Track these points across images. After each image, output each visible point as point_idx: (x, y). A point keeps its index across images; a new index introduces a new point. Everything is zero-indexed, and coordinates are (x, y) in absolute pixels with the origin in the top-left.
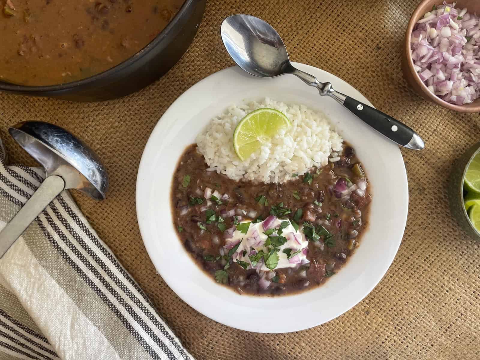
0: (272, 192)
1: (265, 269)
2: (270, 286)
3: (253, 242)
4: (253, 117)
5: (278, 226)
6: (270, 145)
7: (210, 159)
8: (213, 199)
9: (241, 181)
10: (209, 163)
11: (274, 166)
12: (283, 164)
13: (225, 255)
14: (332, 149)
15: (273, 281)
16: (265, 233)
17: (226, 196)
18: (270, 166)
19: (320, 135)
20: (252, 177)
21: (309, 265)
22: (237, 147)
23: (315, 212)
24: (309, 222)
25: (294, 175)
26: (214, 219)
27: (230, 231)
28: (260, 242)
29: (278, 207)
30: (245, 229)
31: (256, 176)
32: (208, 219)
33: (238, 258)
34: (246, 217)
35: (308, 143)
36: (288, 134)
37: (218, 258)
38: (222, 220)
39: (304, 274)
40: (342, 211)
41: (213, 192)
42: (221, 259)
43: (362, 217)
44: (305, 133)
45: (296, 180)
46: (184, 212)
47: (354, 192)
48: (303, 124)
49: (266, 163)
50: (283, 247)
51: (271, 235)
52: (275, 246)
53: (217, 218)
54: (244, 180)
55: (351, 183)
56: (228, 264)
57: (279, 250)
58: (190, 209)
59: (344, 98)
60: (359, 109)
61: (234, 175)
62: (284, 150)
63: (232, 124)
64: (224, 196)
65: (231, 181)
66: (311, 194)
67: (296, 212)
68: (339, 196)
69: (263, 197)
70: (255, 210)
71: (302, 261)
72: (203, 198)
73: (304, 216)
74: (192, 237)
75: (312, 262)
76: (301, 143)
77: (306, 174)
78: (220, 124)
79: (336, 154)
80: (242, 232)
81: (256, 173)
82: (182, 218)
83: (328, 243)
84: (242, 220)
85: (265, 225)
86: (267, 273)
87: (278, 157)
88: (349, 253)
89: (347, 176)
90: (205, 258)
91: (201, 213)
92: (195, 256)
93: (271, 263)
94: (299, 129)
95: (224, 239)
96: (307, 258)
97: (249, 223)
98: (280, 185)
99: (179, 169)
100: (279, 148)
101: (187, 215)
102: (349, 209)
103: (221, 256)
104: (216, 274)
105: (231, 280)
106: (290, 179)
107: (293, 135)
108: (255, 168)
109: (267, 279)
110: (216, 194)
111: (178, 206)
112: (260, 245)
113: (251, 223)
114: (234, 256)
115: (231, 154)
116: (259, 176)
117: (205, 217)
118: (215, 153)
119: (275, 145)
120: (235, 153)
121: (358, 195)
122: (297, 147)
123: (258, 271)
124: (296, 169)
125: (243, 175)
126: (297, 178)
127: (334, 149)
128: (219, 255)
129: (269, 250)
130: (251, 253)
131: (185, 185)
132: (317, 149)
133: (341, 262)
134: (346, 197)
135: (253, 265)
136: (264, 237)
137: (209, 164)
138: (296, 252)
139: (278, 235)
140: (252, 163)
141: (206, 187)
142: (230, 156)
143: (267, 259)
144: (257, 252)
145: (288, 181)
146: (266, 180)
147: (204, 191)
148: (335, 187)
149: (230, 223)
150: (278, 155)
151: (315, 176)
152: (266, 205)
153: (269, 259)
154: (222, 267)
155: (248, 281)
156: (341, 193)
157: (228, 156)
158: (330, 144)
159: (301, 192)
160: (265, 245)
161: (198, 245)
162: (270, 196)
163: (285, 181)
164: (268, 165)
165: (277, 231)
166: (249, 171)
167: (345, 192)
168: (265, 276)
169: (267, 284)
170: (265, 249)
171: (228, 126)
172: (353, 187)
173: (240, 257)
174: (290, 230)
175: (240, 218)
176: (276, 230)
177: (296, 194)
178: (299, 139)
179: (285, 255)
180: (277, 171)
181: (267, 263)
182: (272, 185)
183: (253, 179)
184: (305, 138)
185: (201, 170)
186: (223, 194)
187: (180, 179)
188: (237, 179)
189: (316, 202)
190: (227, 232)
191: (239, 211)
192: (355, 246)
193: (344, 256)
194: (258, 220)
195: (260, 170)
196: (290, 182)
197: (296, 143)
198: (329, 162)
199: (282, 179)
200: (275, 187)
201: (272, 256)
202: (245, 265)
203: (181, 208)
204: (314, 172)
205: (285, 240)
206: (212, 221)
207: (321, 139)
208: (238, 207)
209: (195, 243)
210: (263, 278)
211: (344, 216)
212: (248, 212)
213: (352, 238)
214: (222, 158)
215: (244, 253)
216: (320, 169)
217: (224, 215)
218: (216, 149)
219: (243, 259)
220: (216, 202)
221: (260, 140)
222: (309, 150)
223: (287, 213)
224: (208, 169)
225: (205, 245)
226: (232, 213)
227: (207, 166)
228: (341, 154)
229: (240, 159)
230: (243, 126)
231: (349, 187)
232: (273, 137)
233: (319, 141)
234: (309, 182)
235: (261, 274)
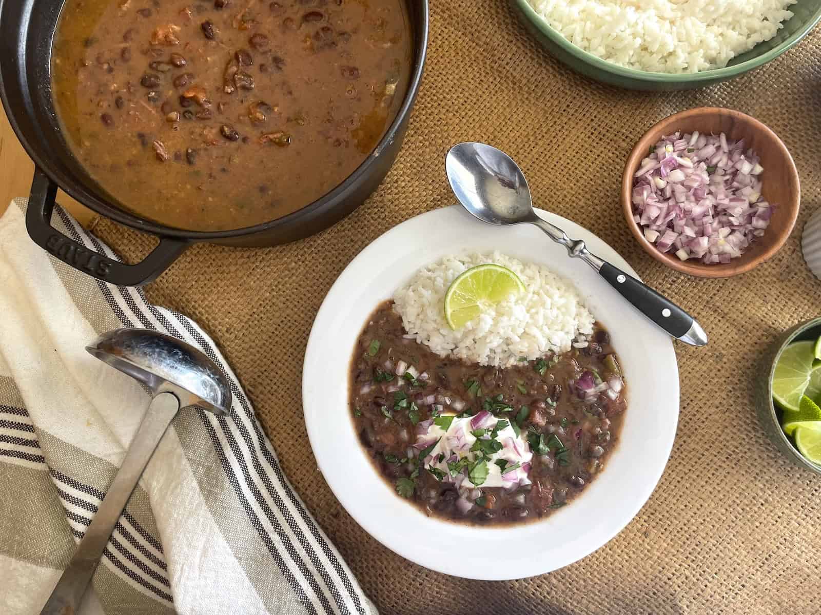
0: (488, 379)
1: (467, 484)
2: (472, 511)
3: (455, 442)
4: (475, 273)
5: (491, 426)
6: (493, 313)
7: (409, 322)
8: (407, 377)
9: (448, 356)
10: (407, 327)
11: (495, 342)
12: (509, 342)
13: (414, 457)
14: (578, 329)
15: (476, 503)
16: (474, 434)
17: (425, 375)
18: (490, 342)
19: (563, 310)
20: (463, 354)
21: (529, 488)
22: (449, 311)
23: (545, 413)
24: (536, 426)
25: (523, 359)
26: (405, 405)
27: (425, 424)
28: (465, 445)
29: (495, 400)
30: (445, 424)
31: (470, 353)
32: (396, 404)
33: (432, 463)
34: (448, 408)
35: (545, 317)
36: (520, 302)
37: (403, 461)
38: (416, 408)
39: (521, 499)
40: (585, 417)
41: (408, 367)
42: (407, 462)
43: (611, 429)
44: (543, 304)
45: (524, 367)
46: (366, 390)
47: (604, 393)
48: (541, 291)
49: (485, 338)
50: (495, 456)
51: (481, 437)
52: (485, 454)
53: (409, 404)
54: (452, 357)
55: (599, 380)
56: (417, 471)
57: (489, 460)
58: (373, 387)
59: (601, 264)
60: (619, 281)
61: (439, 348)
62: (512, 323)
63: (446, 280)
64: (422, 375)
65: (435, 356)
66: (542, 388)
67: (519, 411)
68: (582, 396)
69: (475, 384)
70: (463, 399)
71: (521, 480)
72: (393, 375)
73: (530, 415)
74: (372, 426)
75: (535, 483)
76: (536, 317)
77: (539, 360)
78: (430, 278)
79: (583, 338)
80: (442, 428)
81: (470, 349)
82: (363, 398)
83: (560, 459)
84: (443, 412)
85: (474, 422)
86: (471, 490)
87: (502, 331)
88: (589, 479)
89: (596, 370)
90: (386, 458)
91: (388, 394)
92: (373, 452)
93: (476, 475)
94: (536, 297)
95: (415, 435)
96: (529, 477)
97: (453, 417)
98: (501, 370)
99: (365, 332)
100: (505, 318)
101: (369, 394)
102: (594, 415)
103: (408, 459)
104: (398, 483)
105: (419, 493)
106: (515, 364)
107: (526, 303)
108: (469, 342)
109: (469, 499)
110: (412, 371)
111: (359, 379)
112: (465, 448)
113: (455, 419)
114: (426, 460)
115: (439, 319)
116: (473, 354)
117: (394, 400)
118: (418, 315)
119: (500, 314)
120: (445, 317)
121: (608, 397)
122: (530, 321)
123: (457, 485)
124: (525, 350)
125: (452, 350)
126: (526, 363)
127: (581, 331)
128: (406, 456)
129: (476, 457)
130: (450, 459)
131: (372, 353)
132: (556, 327)
133: (576, 488)
134: (591, 398)
135: (452, 476)
136: (472, 439)
137: (407, 329)
138: (515, 466)
139: (490, 438)
140: (466, 335)
141: (400, 359)
142: (438, 321)
143: (472, 470)
144: (459, 458)
145: (512, 366)
146: (483, 361)
147: (396, 365)
148: (577, 382)
149: (427, 413)
150: (503, 328)
151: (550, 364)
152: (478, 395)
153: (475, 470)
154: (407, 474)
155: (442, 498)
156: (585, 392)
157: (435, 321)
158: (576, 322)
159: (529, 383)
160: (471, 450)
161: (378, 438)
162: (485, 383)
163: (508, 366)
164: (488, 341)
165: (490, 433)
166: (462, 345)
167: (591, 391)
168: (466, 495)
169: (468, 506)
170: (470, 456)
171: (440, 282)
172: (603, 386)
173: (435, 464)
174: (507, 434)
175: (440, 408)
176: (489, 430)
177: (522, 385)
178: (533, 311)
179: (498, 468)
180: (498, 350)
181: (471, 475)
182: (489, 369)
183: (464, 356)
184: (542, 311)
185: (396, 336)
186: (421, 373)
187: (366, 344)
188: (443, 354)
189: (549, 400)
190: (421, 425)
191: (441, 399)
192: (598, 470)
193: (581, 481)
194: (465, 415)
195: (476, 346)
196: (516, 369)
197: (528, 315)
198: (572, 347)
199: (504, 362)
200: (494, 372)
201: (479, 466)
202: (440, 474)
203: (363, 384)
204: (550, 358)
205: (500, 446)
206: (402, 407)
207: (563, 314)
208: (439, 393)
209: (376, 434)
210: (463, 497)
211: (586, 425)
212: (453, 401)
213: (595, 457)
214: (427, 322)
215: (440, 458)
216: (559, 356)
217: (419, 402)
218: (420, 310)
219: (438, 466)
220: (411, 382)
221: (481, 306)
222: (545, 328)
223: (506, 409)
224: (405, 336)
225: (388, 439)
226: (430, 399)
227: (404, 332)
228: (589, 338)
229: (450, 326)
230: (460, 283)
231: (597, 385)
232: (498, 303)
233: (561, 317)
234: (542, 371)
235: (461, 491)
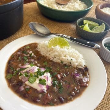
0: (50, 63)
2: (23, 91)
11: (57, 53)
13: (18, 70)
14: (80, 63)
15: (25, 89)
17: (35, 56)
21: (45, 94)
25: (62, 62)
31: (49, 55)
39: (40, 96)
40: (73, 83)
41: (32, 53)
42: (15, 71)
43: (80, 90)
46: (19, 53)
47: (81, 79)
50: (40, 77)
52: (38, 75)
53: (27, 59)
54: (44, 56)
56: (16, 74)
57: (38, 77)
58: (21, 53)
66: (64, 71)
67: (54, 73)
68: (75, 77)
69: (46, 62)
71: (44, 89)
72: (28, 53)
82: (17, 54)
83: (60, 90)
86: (26, 85)
90: (11, 67)
91: (23, 55)
96: (46, 90)
102: (76, 84)
105: (11, 80)
109: (24, 87)
111: (19, 51)
121: (82, 81)
125: (45, 54)
126: (62, 64)
128: (16, 69)
134: (77, 79)
138: (44, 84)
146: (51, 59)
147: (30, 51)
148: (75, 74)
152: (46, 65)
154: (13, 73)
155: (17, 84)
160: (35, 73)
161: (13, 63)
167: (78, 77)
168: (24, 85)
169: (23, 89)
172: (82, 77)
174: (48, 75)
175: (34, 63)
182: (52, 61)
187: (26, 46)
189: (64, 74)
191: (35, 61)
194: (39, 67)
196: (59, 64)
198: (77, 67)
204: (70, 66)
211: (72, 85)
212: (38, 63)
213: (71, 95)
217: (30, 60)
221: (57, 46)
225: (15, 64)
226: (33, 60)
227: (37, 48)
231: (80, 76)
234: (66, 68)
235: (24, 84)
